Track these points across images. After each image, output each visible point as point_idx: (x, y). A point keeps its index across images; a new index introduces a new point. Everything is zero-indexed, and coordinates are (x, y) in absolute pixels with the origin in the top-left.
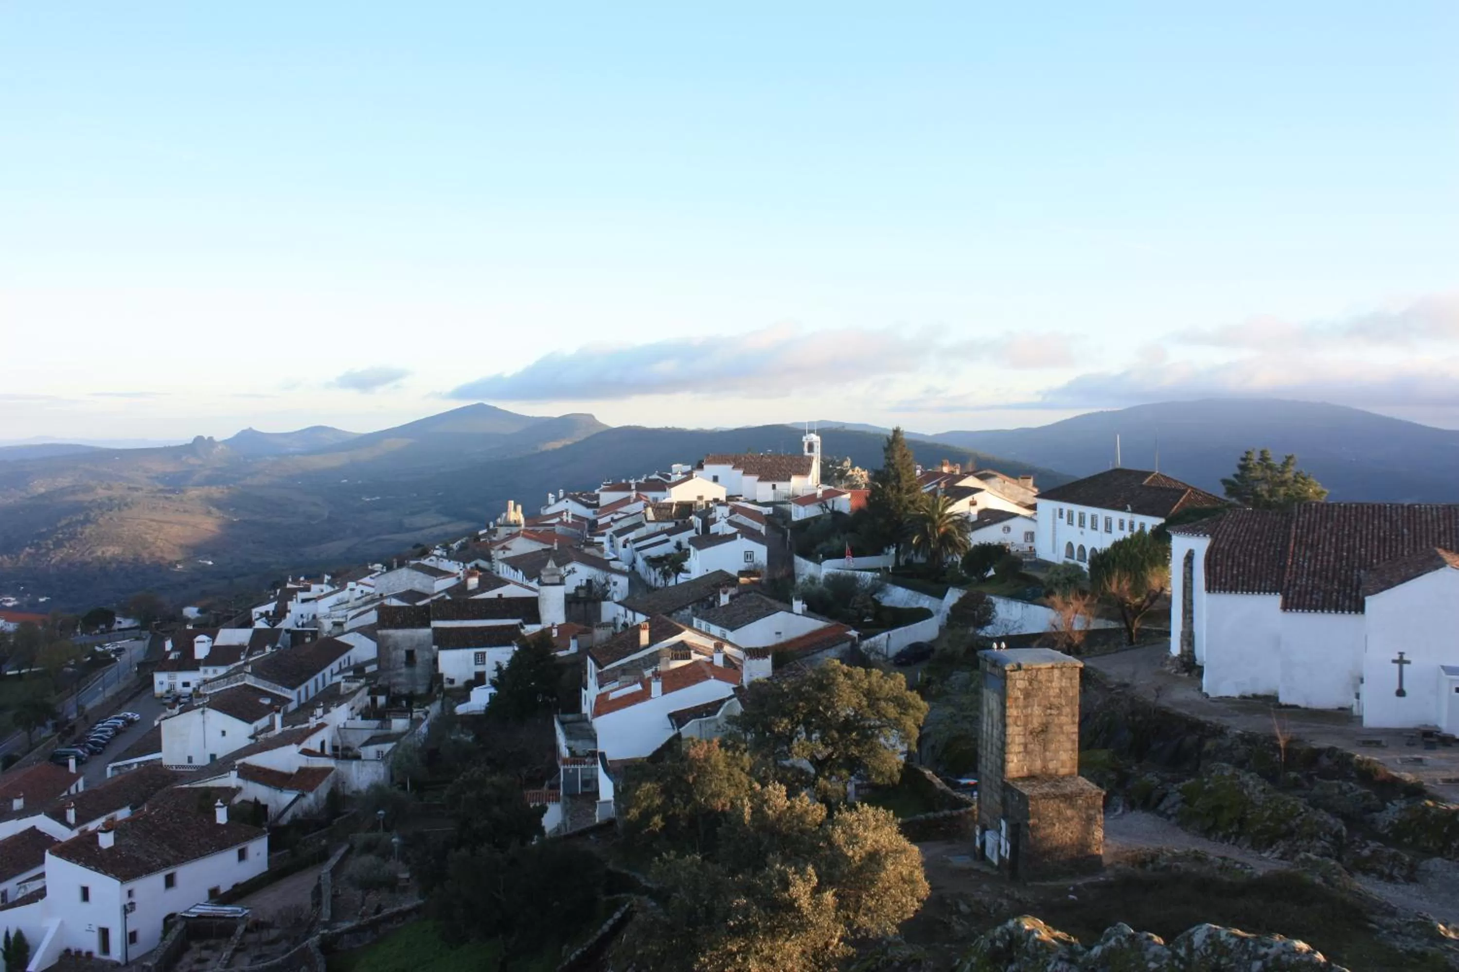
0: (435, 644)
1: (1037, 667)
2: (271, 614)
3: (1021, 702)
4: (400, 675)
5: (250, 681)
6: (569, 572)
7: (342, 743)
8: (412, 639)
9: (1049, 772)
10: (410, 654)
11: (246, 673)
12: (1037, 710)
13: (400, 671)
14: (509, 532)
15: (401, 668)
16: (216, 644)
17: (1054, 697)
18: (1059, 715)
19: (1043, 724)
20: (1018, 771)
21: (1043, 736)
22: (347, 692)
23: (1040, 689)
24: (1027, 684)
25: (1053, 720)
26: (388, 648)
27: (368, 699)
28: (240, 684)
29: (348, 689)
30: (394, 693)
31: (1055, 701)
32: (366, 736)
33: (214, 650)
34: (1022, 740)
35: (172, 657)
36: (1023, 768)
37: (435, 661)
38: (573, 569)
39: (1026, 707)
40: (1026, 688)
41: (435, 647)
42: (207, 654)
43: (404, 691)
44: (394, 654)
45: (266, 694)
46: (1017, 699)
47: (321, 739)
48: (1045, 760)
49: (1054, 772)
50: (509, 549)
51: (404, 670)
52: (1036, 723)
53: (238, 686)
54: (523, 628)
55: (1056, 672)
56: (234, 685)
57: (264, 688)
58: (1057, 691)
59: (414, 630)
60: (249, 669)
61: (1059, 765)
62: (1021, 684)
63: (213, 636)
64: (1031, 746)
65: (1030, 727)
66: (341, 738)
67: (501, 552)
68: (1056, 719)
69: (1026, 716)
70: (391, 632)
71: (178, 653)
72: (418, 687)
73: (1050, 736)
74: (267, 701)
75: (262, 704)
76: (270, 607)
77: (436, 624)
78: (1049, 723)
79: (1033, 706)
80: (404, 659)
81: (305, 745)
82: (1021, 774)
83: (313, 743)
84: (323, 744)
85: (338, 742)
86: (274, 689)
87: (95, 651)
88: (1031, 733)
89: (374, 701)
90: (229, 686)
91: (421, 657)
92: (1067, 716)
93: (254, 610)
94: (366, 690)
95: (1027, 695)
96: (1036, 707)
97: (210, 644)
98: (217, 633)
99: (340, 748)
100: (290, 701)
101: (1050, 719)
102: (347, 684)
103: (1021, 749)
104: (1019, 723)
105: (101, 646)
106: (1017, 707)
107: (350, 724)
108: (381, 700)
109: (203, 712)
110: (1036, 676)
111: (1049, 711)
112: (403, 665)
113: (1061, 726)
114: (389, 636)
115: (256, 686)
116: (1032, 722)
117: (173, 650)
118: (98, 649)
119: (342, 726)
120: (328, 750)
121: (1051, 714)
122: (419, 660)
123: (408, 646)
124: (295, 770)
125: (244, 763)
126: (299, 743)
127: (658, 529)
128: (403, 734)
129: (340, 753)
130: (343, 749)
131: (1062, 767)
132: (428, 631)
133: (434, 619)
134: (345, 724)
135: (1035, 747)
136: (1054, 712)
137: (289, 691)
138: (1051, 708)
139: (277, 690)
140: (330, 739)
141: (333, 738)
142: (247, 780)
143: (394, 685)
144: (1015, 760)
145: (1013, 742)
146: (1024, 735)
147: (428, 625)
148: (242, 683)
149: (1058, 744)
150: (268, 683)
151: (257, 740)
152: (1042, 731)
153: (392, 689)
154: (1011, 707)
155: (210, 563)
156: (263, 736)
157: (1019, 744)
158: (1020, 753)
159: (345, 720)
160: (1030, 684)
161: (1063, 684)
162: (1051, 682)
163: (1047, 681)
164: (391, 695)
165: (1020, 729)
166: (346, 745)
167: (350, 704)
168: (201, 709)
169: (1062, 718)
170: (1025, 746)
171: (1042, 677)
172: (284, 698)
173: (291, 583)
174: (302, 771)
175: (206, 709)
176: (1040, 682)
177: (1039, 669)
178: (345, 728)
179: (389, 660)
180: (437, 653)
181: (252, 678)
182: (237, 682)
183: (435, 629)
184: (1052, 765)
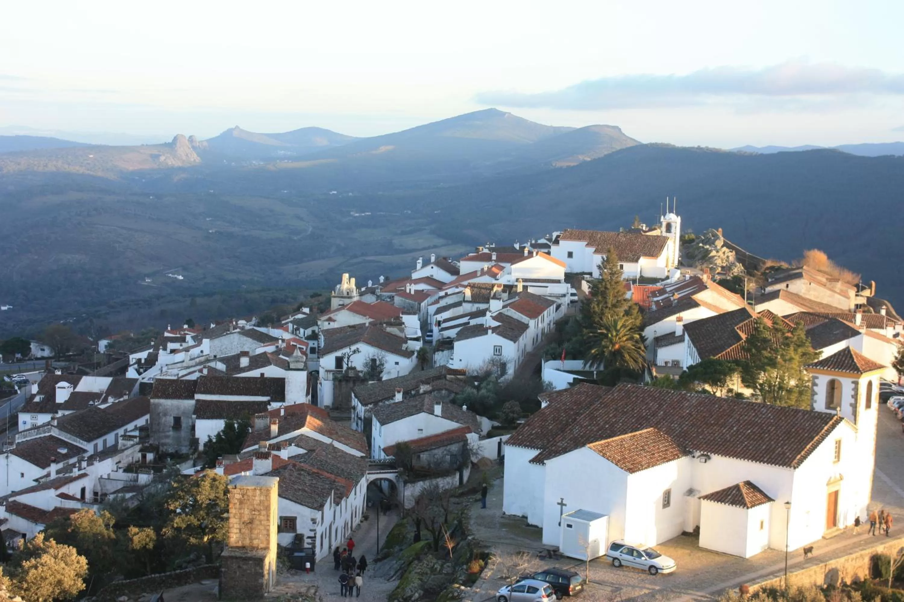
0: (194, 414)
1: (247, 488)
2: (143, 361)
3: (238, 506)
4: (167, 437)
5: (55, 433)
6: (354, 352)
7: (102, 490)
8: (178, 408)
9: (254, 545)
10: (177, 421)
11: (52, 426)
12: (247, 512)
13: (168, 434)
14: (341, 303)
15: (169, 431)
16: (76, 390)
17: (257, 505)
18: (260, 515)
19: (250, 519)
20: (236, 543)
21: (250, 526)
22: (123, 448)
23: (249, 500)
24: (241, 496)
25: (256, 517)
26: (159, 414)
27: (140, 455)
28: (47, 434)
29: (124, 445)
30: (162, 451)
31: (258, 508)
32: (120, 485)
33: (74, 395)
34: (238, 527)
35: (37, 399)
36: (238, 542)
37: (193, 428)
38: (358, 349)
39: (240, 509)
40: (240, 499)
41: (194, 416)
42: (67, 399)
43: (171, 450)
44: (164, 419)
45: (65, 444)
46: (235, 504)
47: (82, 486)
48: (251, 539)
49: (257, 545)
50: (334, 321)
51: (171, 433)
52: (246, 518)
53: (45, 436)
54: (270, 405)
55: (258, 492)
56: (42, 435)
57: (66, 440)
58: (259, 502)
59: (180, 401)
60: (55, 423)
61: (259, 542)
62: (238, 496)
63: (75, 383)
64: (243, 531)
65: (243, 520)
66: (101, 486)
67: (327, 323)
68: (258, 517)
69: (240, 514)
70: (162, 401)
71: (42, 396)
72: (183, 448)
73: (254, 526)
74: (64, 451)
75: (59, 453)
76: (143, 355)
77: (198, 396)
78: (253, 519)
79: (244, 509)
80: (172, 425)
81: (64, 490)
82: (238, 545)
83: (74, 489)
84: (83, 490)
85: (99, 489)
86: (74, 441)
87: (4, 380)
88: (243, 523)
89: (144, 457)
90: (38, 436)
91: (185, 423)
92: (264, 516)
93: (131, 357)
94: (138, 447)
95: (241, 502)
96: (246, 509)
97: (71, 390)
98: (79, 380)
99: (99, 494)
100: (85, 451)
101: (254, 517)
102: (124, 442)
103: (238, 531)
104: (236, 517)
105: (9, 376)
106: (235, 509)
107: (113, 476)
108: (150, 456)
109: (7, 457)
110: (246, 493)
111: (253, 512)
112: (171, 429)
113: (261, 521)
114: (159, 405)
115: (60, 437)
116: (244, 518)
117: (38, 393)
118: (6, 379)
119: (105, 476)
120: (89, 495)
121: (254, 514)
122: (184, 425)
123: (175, 413)
124: (51, 508)
125: (15, 501)
126: (57, 488)
127: (474, 309)
128: (146, 486)
129: (99, 498)
130: (102, 495)
131: (261, 543)
132: (192, 402)
133: (197, 393)
134: (109, 475)
135: (245, 531)
136: (257, 513)
137: (85, 443)
138: (254, 511)
139: (76, 442)
140: (92, 487)
141: (95, 486)
142: (12, 514)
143: (164, 444)
144: (235, 537)
145: (233, 527)
146: (239, 524)
147: (192, 397)
148: (49, 434)
149: (259, 531)
150: (69, 435)
151: (40, 482)
152: (250, 523)
153: (161, 448)
154: (232, 508)
155: (181, 278)
156: (43, 480)
157: (236, 529)
158: (237, 533)
159: (110, 471)
160: (243, 497)
161: (262, 499)
162: (255, 496)
163: (252, 496)
164: (160, 452)
165: (238, 520)
166: (104, 491)
167: (117, 458)
168: (6, 455)
169: (261, 517)
170: (240, 530)
171: (250, 493)
172: (81, 448)
173: (169, 332)
174: (57, 510)
175: (9, 455)
176: (248, 496)
177: (248, 489)
178: (109, 479)
179: (159, 424)
180: (195, 421)
181: (56, 430)
182: (45, 433)
183: (198, 401)
184: (256, 542)
